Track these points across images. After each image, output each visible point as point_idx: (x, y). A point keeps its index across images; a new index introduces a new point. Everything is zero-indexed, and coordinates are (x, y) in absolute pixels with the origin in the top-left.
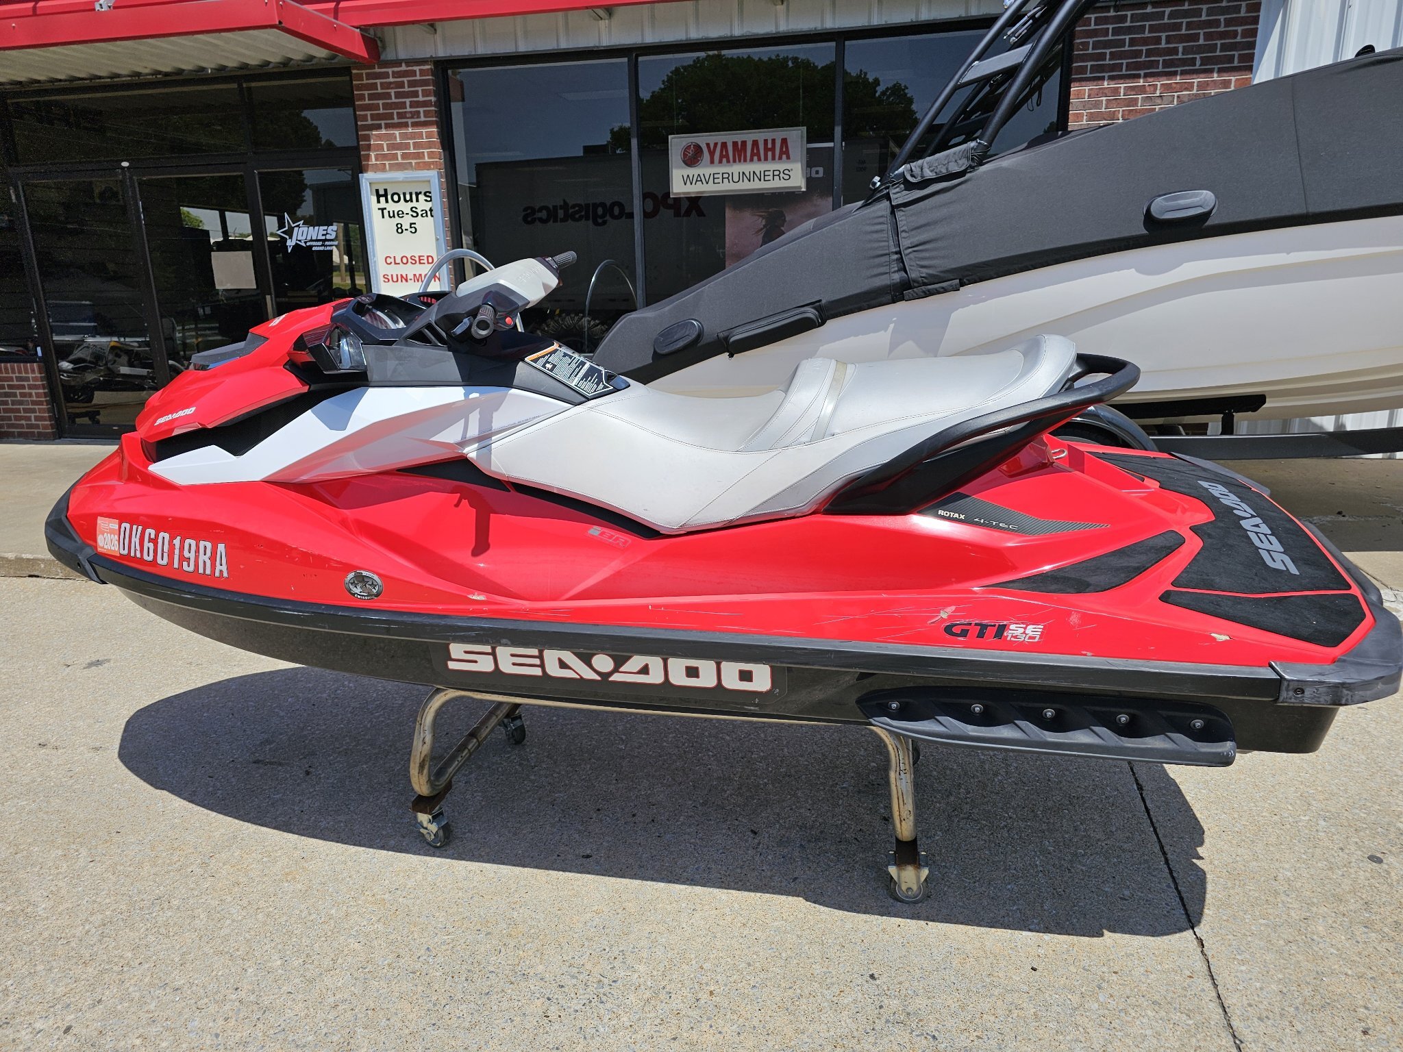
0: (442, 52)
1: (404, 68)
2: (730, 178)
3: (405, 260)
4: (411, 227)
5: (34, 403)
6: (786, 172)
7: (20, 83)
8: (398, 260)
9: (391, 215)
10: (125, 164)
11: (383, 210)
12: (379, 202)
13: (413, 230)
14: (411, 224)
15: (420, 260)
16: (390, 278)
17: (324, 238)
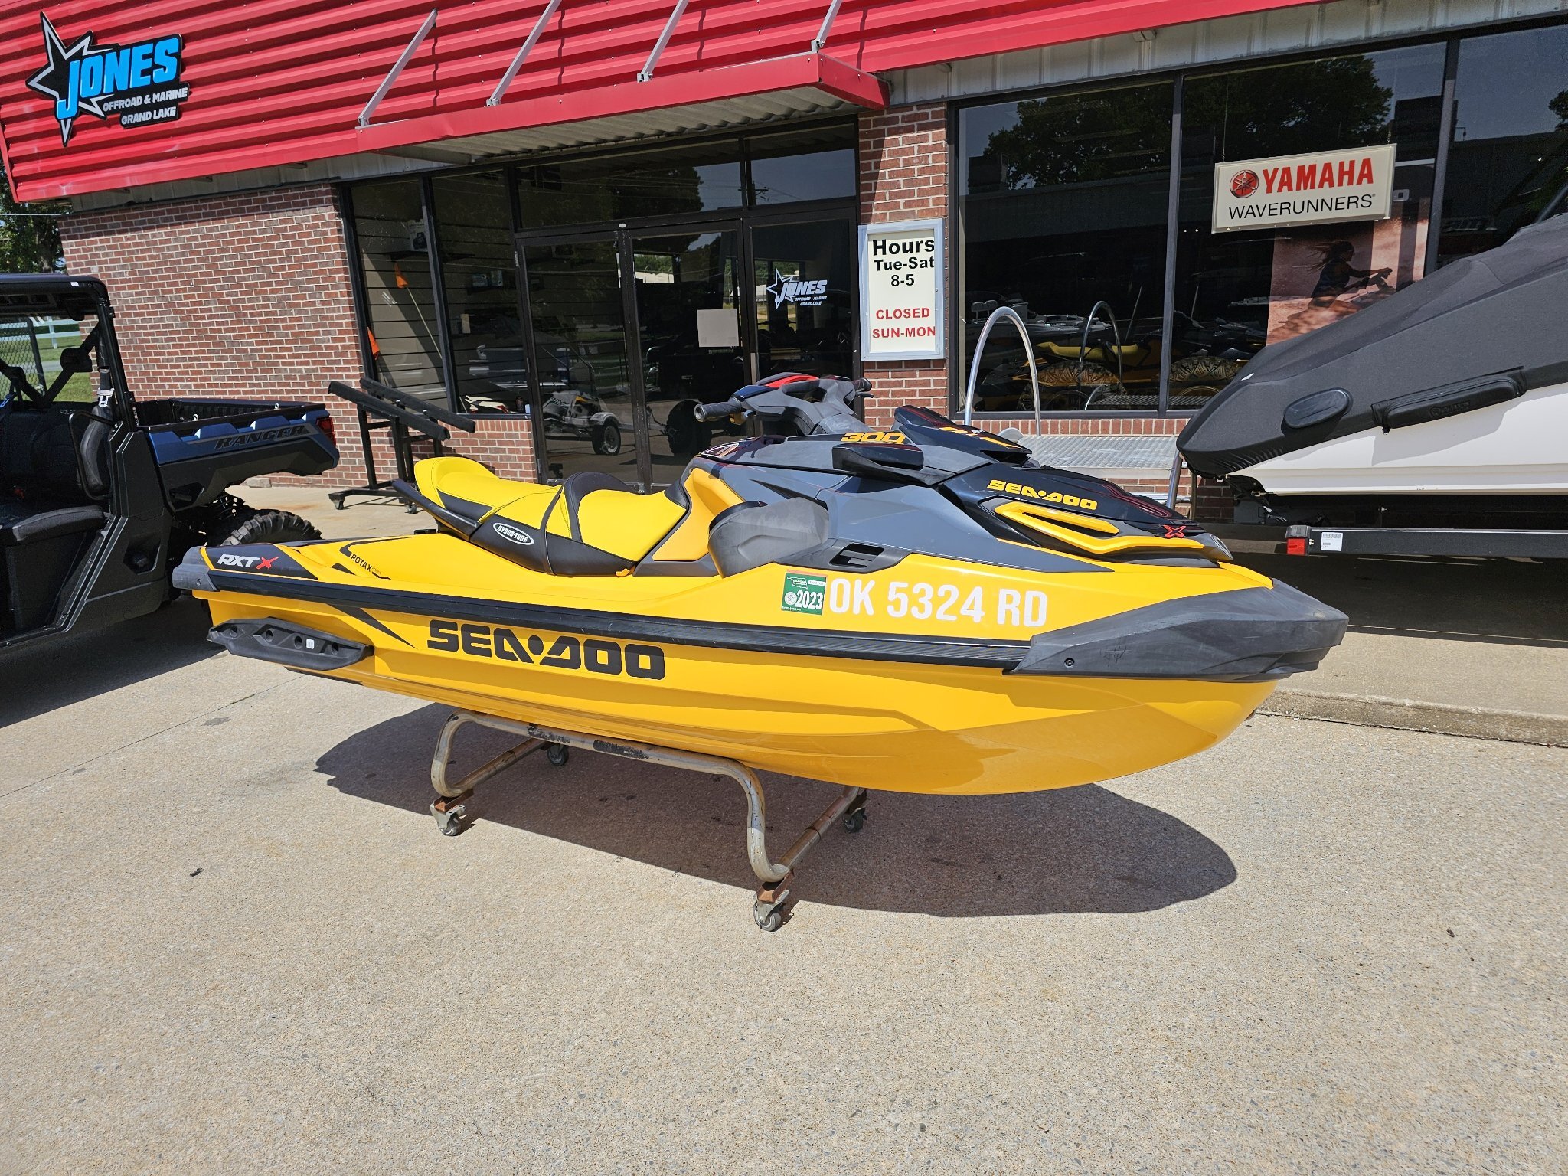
0: (955, 92)
1: (915, 111)
2: (1291, 208)
3: (898, 314)
4: (908, 279)
5: (521, 458)
6: (1365, 198)
7: (530, 151)
8: (891, 314)
9: (888, 267)
10: (622, 226)
11: (879, 262)
12: (875, 253)
13: (910, 282)
14: (908, 276)
15: (914, 313)
16: (880, 333)
17: (813, 293)
